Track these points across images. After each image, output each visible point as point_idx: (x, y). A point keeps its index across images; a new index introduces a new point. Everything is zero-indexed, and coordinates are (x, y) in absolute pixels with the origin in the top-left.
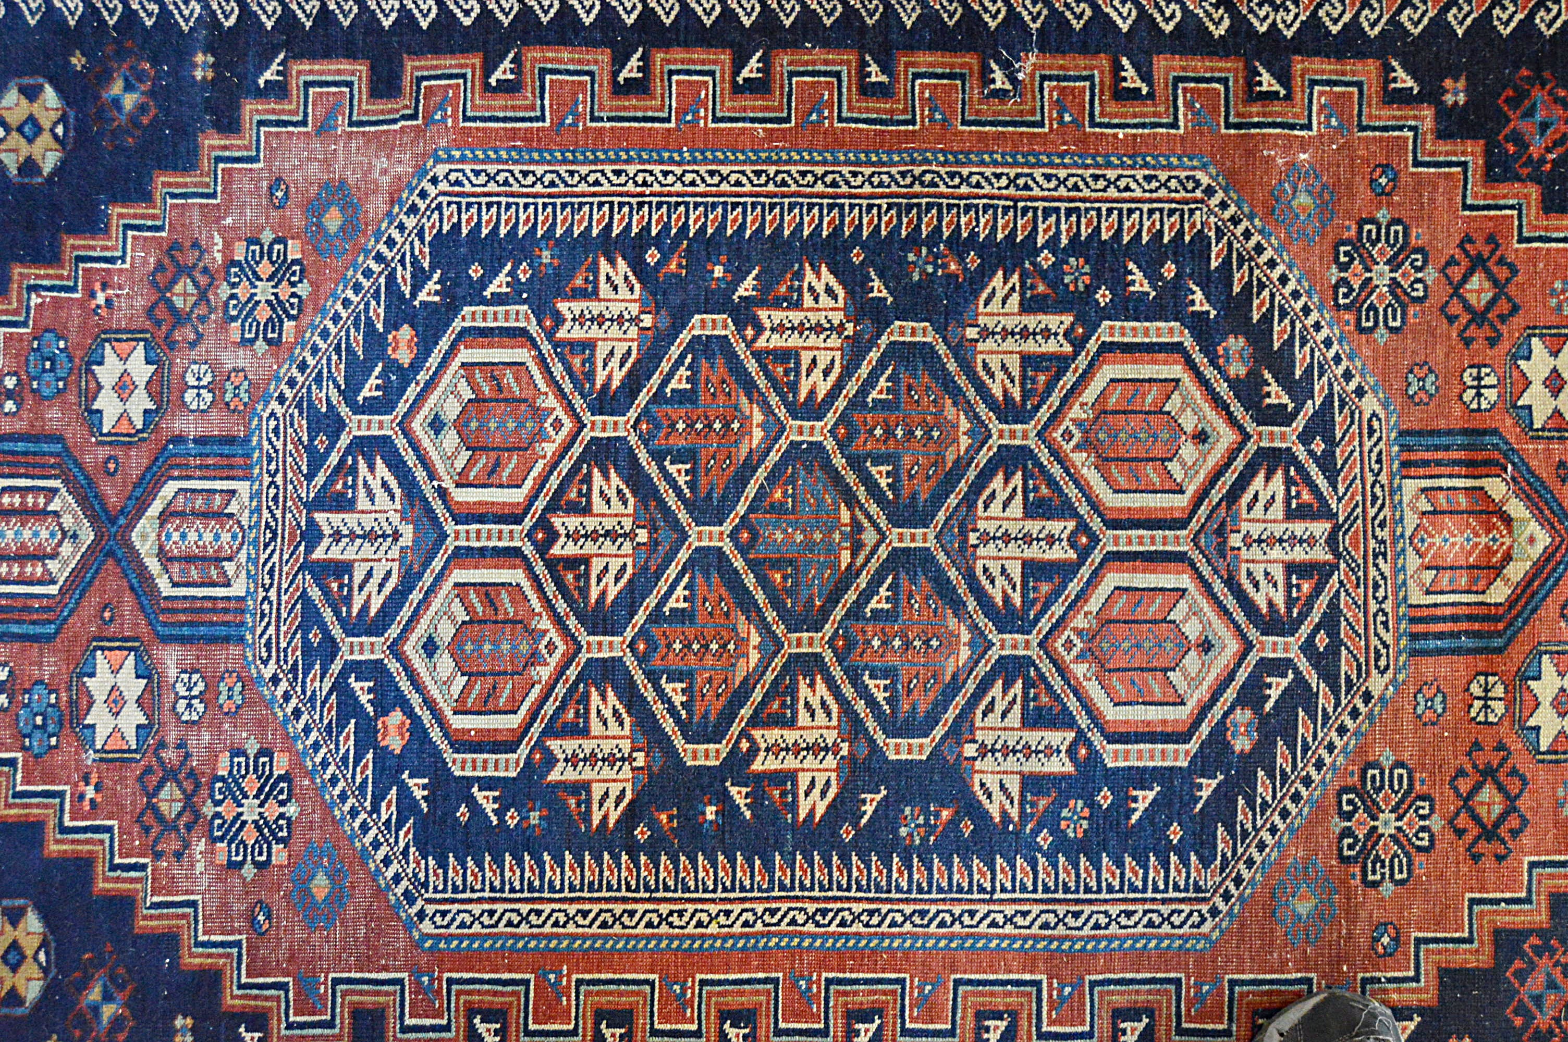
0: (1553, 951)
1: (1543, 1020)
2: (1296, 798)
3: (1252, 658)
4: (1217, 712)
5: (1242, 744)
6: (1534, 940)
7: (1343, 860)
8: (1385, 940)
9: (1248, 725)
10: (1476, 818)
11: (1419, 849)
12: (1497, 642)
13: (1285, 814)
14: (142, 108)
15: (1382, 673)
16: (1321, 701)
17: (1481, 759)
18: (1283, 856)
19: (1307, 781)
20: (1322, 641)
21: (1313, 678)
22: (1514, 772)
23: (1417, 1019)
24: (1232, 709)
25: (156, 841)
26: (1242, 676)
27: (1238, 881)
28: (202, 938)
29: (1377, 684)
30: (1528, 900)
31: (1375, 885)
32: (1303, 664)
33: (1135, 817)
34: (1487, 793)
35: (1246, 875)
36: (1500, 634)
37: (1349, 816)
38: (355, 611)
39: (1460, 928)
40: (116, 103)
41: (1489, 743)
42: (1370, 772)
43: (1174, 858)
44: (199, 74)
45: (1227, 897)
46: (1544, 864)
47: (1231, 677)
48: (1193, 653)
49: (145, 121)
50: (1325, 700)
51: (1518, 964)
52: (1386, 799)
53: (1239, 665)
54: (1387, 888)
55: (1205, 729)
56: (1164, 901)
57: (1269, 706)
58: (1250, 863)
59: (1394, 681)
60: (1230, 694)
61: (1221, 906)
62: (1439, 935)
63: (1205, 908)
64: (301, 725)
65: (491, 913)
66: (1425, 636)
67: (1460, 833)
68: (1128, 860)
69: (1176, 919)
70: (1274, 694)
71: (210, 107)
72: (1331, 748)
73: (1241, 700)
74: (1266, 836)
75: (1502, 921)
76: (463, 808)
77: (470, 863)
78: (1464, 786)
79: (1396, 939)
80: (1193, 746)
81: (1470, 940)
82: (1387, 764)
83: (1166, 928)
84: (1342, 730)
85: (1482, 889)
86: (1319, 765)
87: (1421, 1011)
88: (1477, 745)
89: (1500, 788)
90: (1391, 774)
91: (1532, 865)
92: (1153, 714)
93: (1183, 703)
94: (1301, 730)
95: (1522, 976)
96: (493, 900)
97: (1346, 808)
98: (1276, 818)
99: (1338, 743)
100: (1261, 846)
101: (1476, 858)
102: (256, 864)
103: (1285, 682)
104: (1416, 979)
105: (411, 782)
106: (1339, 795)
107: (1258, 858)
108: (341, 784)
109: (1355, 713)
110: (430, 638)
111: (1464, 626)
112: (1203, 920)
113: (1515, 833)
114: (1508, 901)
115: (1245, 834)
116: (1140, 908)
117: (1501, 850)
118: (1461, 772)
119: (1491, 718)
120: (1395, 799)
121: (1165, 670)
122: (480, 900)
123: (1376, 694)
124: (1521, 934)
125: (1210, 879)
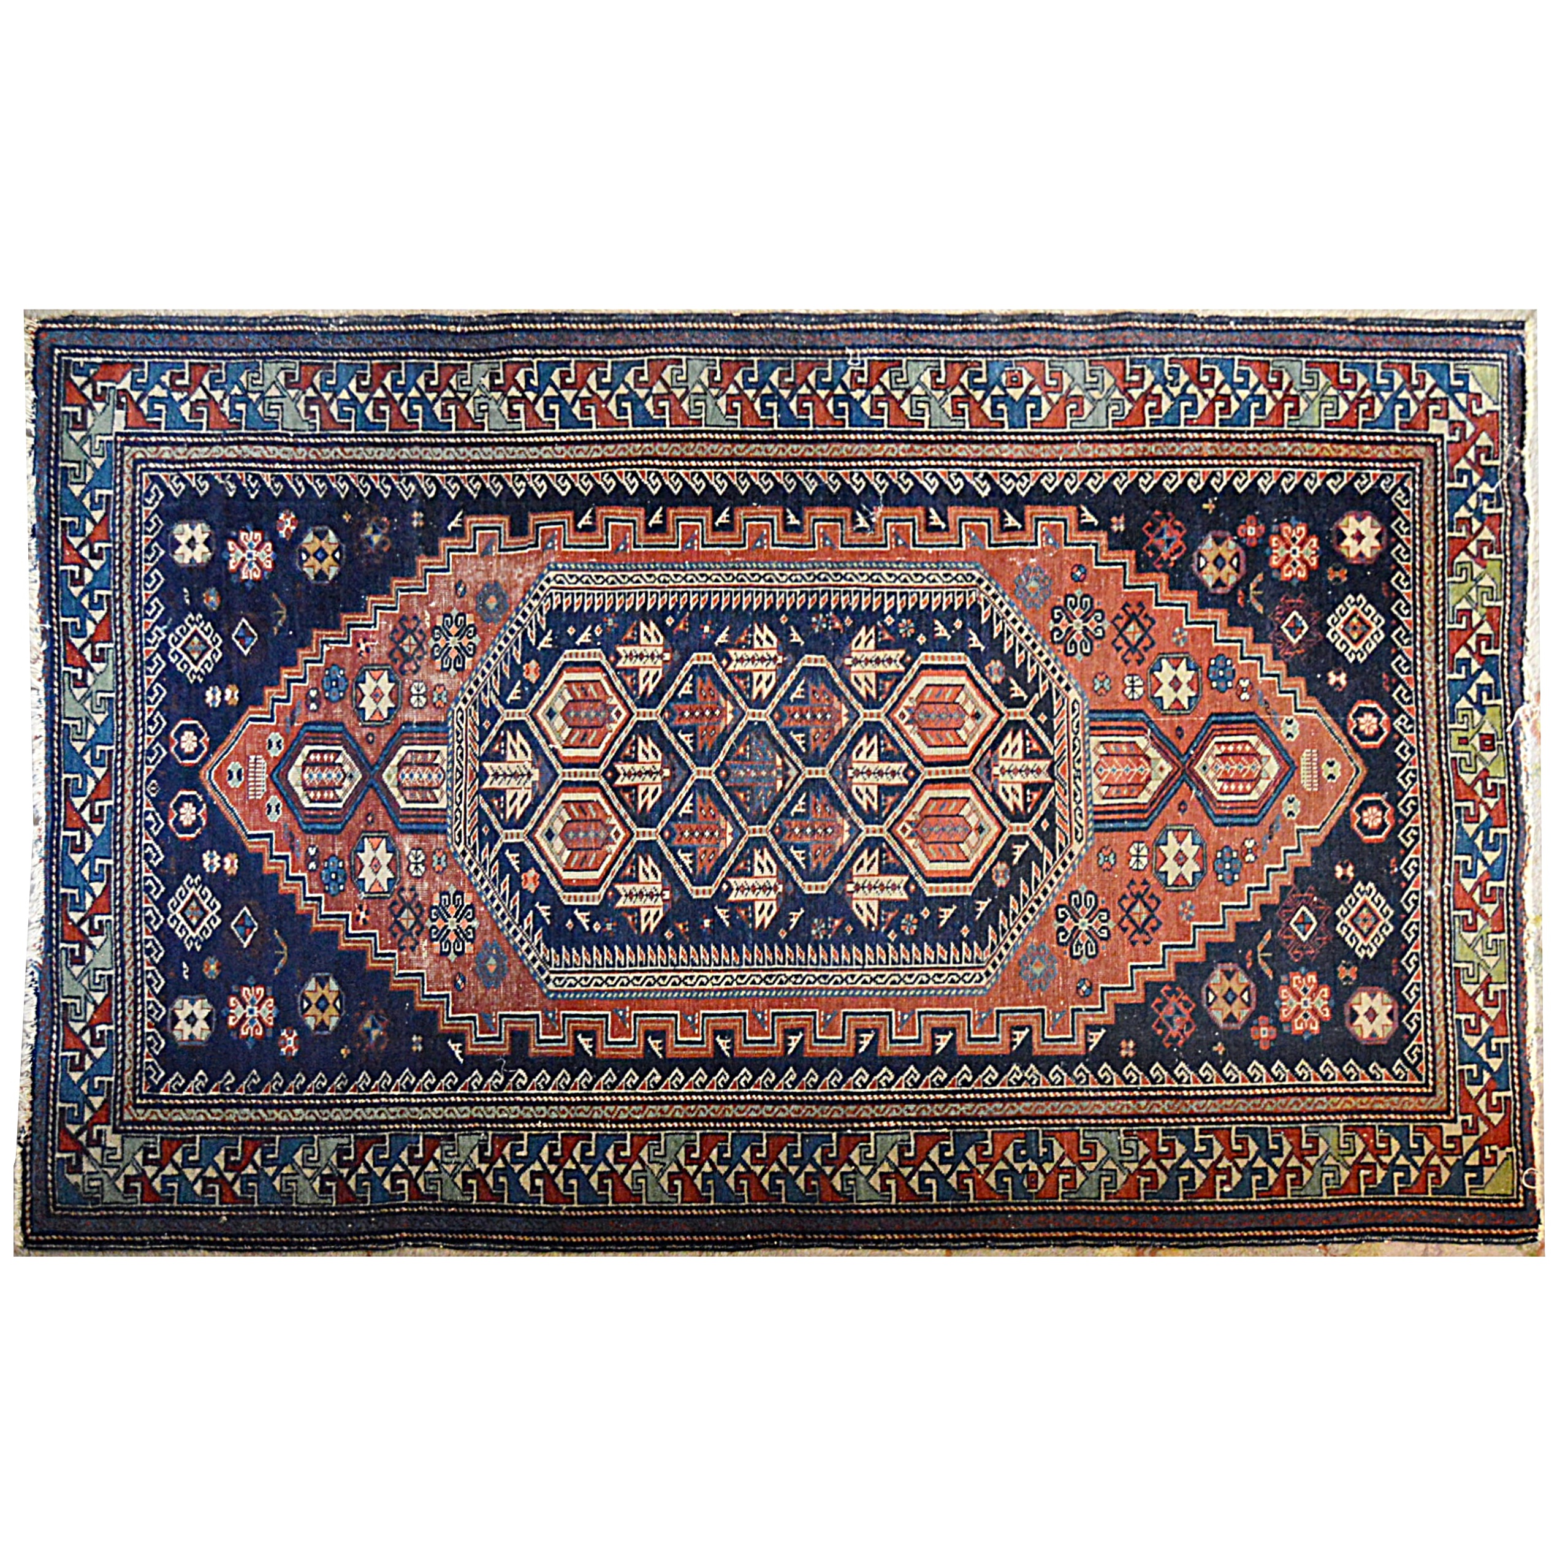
0: (1177, 995)
1: (1174, 1032)
2: (1032, 910)
3: (1006, 835)
4: (987, 865)
5: (1001, 882)
6: (1167, 988)
7: (1059, 944)
8: (1084, 988)
9: (1004, 871)
10: (1132, 921)
11: (1102, 939)
12: (1145, 824)
13: (1025, 919)
14: (383, 543)
15: (1080, 841)
16: (1045, 858)
17: (1135, 889)
18: (1025, 942)
19: (1038, 902)
20: (1045, 825)
21: (1040, 846)
22: (1152, 896)
23: (1103, 1031)
24: (995, 863)
25: (400, 941)
26: (1000, 845)
27: (1001, 956)
28: (426, 993)
29: (1076, 848)
30: (1163, 966)
31: (1078, 957)
32: (1034, 838)
33: (942, 923)
34: (1138, 907)
35: (1005, 953)
36: (1146, 820)
37: (1062, 920)
38: (508, 816)
39: (1126, 982)
40: (369, 540)
41: (1138, 880)
42: (1073, 896)
43: (965, 945)
44: (415, 523)
45: (994, 965)
46: (1172, 946)
47: (994, 845)
48: (973, 834)
49: (385, 549)
50: (1047, 858)
51: (1157, 1000)
52: (1083, 911)
53: (998, 839)
54: (1084, 960)
55: (980, 875)
56: (960, 969)
57: (1015, 861)
58: (1007, 946)
59: (1085, 846)
60: (994, 855)
61: (992, 971)
62: (1114, 986)
63: (982, 972)
64: (479, 878)
65: (586, 979)
66: (1103, 821)
67: (1125, 930)
68: (939, 946)
69: (967, 978)
70: (1018, 854)
71: (421, 541)
72: (1051, 883)
73: (1000, 859)
74: (1015, 931)
75: (1148, 978)
76: (570, 922)
77: (574, 951)
78: (1126, 904)
79: (1090, 988)
80: (974, 883)
81: (1131, 988)
82: (1083, 892)
83: (961, 983)
84: (1057, 873)
85: (1138, 960)
86: (1045, 892)
87: (1105, 1027)
88: (1132, 882)
89: (1145, 905)
90: (1085, 897)
91: (1165, 947)
92: (952, 866)
93: (967, 861)
94: (1034, 874)
95: (1160, 1007)
96: (587, 972)
97: (1061, 916)
98: (1021, 922)
99: (1056, 880)
100: (1013, 937)
101: (1133, 943)
102: (456, 953)
103: (1024, 848)
104: (1102, 1009)
105: (541, 908)
106: (1056, 909)
107: (1011, 943)
108: (502, 910)
109: (1064, 864)
110: (550, 830)
111: (1126, 816)
112: (981, 979)
113: (1154, 929)
114: (1153, 967)
115: (1004, 931)
116: (946, 972)
117: (1147, 938)
118: (1124, 897)
119: (1141, 867)
120: (1088, 911)
121: (958, 843)
122: (580, 972)
123: (1076, 853)
124: (1161, 984)
125: (985, 956)
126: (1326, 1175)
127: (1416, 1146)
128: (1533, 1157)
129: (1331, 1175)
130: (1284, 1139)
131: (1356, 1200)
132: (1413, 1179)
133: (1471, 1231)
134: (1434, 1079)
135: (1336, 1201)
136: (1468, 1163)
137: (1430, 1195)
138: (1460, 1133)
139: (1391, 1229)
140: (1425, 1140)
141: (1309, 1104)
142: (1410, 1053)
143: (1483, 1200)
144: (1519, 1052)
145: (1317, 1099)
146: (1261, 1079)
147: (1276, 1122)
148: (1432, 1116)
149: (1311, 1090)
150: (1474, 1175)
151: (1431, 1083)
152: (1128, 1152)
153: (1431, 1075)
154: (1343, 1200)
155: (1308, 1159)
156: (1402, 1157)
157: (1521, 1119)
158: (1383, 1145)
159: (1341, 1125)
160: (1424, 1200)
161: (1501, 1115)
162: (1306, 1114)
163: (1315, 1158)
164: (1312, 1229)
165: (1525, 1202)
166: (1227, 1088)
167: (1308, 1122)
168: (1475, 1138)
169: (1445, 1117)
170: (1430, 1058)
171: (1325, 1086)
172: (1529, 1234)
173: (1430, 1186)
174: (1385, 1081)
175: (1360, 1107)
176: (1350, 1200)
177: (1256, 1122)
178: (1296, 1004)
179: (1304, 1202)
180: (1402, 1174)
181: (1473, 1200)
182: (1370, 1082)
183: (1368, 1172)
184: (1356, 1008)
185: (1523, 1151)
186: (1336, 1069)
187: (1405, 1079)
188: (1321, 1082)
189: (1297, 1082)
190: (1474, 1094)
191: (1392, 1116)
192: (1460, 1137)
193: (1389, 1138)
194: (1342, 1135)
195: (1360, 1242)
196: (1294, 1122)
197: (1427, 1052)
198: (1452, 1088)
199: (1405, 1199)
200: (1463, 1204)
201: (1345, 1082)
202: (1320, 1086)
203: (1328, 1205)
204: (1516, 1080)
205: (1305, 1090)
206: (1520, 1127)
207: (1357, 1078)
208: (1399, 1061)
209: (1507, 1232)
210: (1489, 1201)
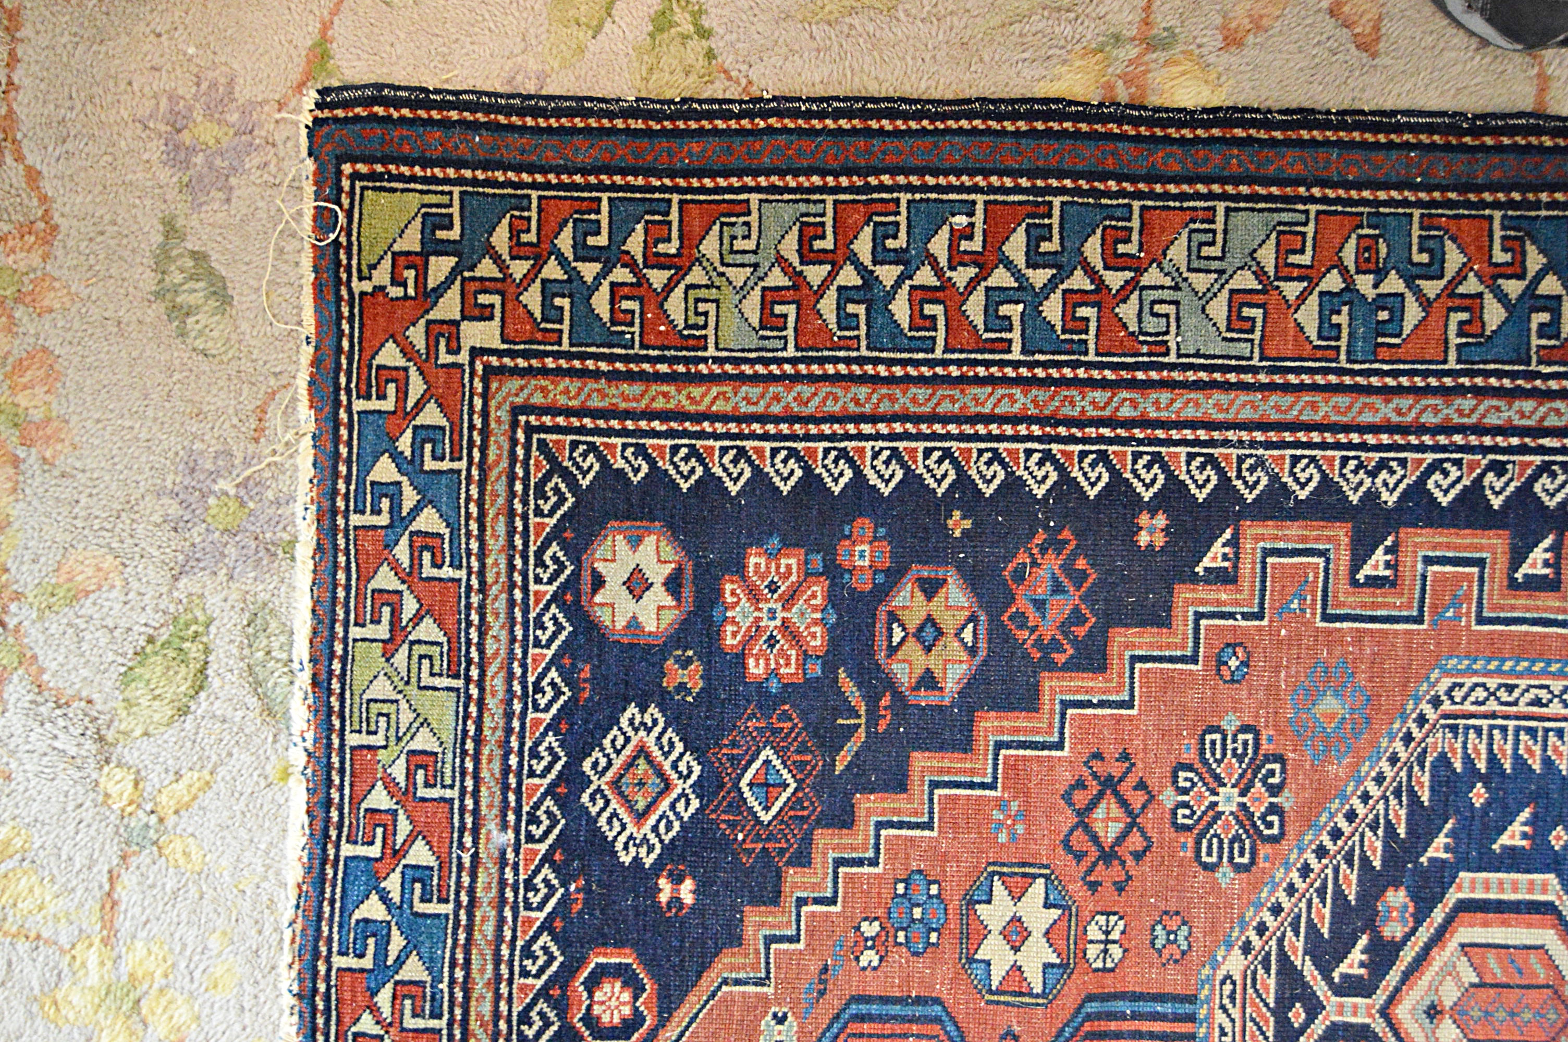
0: (1038, 643)
1: (1051, 564)
2: (1336, 834)
3: (1380, 997)
4: (1424, 934)
5: (1397, 898)
6: (1061, 658)
7: (1280, 759)
8: (1233, 663)
9: (1389, 919)
10: (1123, 803)
11: (1189, 768)
12: (1092, 1007)
13: (1351, 816)
15: (1228, 977)
16: (1300, 945)
17: (1116, 872)
18: (1356, 767)
19: (1321, 852)
20: (1297, 1015)
21: (1309, 971)
22: (1079, 857)
23: (1199, 569)
24: (1407, 937)
26: (1393, 977)
27: (1408, 738)
29: (1235, 963)
30: (1065, 705)
31: (1245, 729)
32: (1321, 989)
33: (1526, 814)
34: (1110, 832)
35: (1398, 746)
36: (1089, 1017)
37: (1273, 809)
39: (1145, 673)
41: (1107, 890)
42: (1245, 860)
43: (1482, 766)
45: (1422, 720)
46: (1044, 746)
47: (1406, 976)
48: (1448, 1003)
50: (1297, 946)
51: (1081, 631)
52: (1226, 829)
53: (1397, 990)
54: (1230, 723)
55: (1438, 915)
56: (1493, 715)
57: (1363, 941)
58: (1394, 759)
59: (1216, 966)
60: (1408, 955)
61: (1428, 709)
62: (1170, 666)
63: (1447, 706)
66: (1177, 1018)
67: (1142, 785)
68: (1537, 767)
69: (1480, 694)
70: (1357, 955)
72: (1291, 890)
73: (1396, 947)
74: (1374, 791)
75: (1098, 682)
78: (1135, 841)
79: (1221, 663)
80: (1453, 896)
81: (1134, 659)
82: (1225, 868)
83: (1492, 683)
84: (1276, 910)
85: (1118, 719)
86: (1305, 870)
87: (1194, 579)
88: (1120, 888)
89: (1095, 838)
90: (1220, 857)
91: (1059, 746)
92: (1498, 934)
93: (1463, 946)
94: (1327, 912)
95: (1077, 618)
97: (1274, 818)
98: (1361, 810)
99: (1282, 896)
100: (1380, 779)
101: (1125, 756)
103: (1343, 968)
104: (1199, 616)
106: (1282, 834)
107: (1385, 765)
109: (1261, 929)
111: (1127, 1026)
112: (1449, 693)
113: (1080, 784)
114: (1089, 704)
115: (1398, 793)
116: (1522, 708)
117: (1097, 765)
118: (1138, 856)
119: (1102, 919)
120: (1217, 828)
121: (1482, 985)
123: (1237, 951)
124: (1078, 665)
125: (1440, 741)
126: (750, 245)
127: (558, 301)
128: (316, 269)
129: (739, 244)
130: (833, 326)
131: (690, 190)
132: (568, 231)
133: (454, 115)
134: (514, 442)
135: (731, 190)
136: (452, 261)
137: (534, 194)
138: (465, 325)
139: (619, 123)
140: (538, 315)
141: (777, 398)
142: (562, 500)
143: (425, 180)
144: (335, 492)
145: (760, 408)
146: (875, 456)
147: (848, 361)
148: (522, 363)
149: (771, 428)
150: (441, 234)
151: (521, 435)
152: (1158, 308)
153: (520, 451)
154: (717, 190)
155: (785, 282)
156: (589, 279)
157: (339, 350)
158: (626, 305)
159: (711, 352)
160: (548, 186)
161: (379, 360)
162: (784, 377)
163: (770, 282)
164: (785, 130)
165: (339, 173)
166: (948, 437)
167: (779, 361)
168: (432, 316)
169: (494, 361)
170: (519, 487)
171: (740, 436)
172: (332, 106)
173: (534, 215)
174: (619, 441)
175: (671, 389)
176: (703, 190)
177: (890, 363)
178: (793, 615)
179: (799, 189)
180: (591, 241)
181: (447, 181)
182: (649, 442)
183: (662, 248)
184: (669, 601)
185: (339, 281)
186: (718, 471)
187: (574, 445)
188: (748, 444)
189: (800, 445)
190: (431, 406)
191: (604, 366)
192: (464, 318)
193: (614, 322)
194: (710, 331)
195: (684, 101)
196: (809, 361)
197: (525, 503)
198: (478, 422)
199: (590, 187)
200: (468, 174)
201: (699, 443)
202: (753, 436)
203: (749, 181)
204: (344, 432)
205: (784, 428)
206: (341, 333)
207: (675, 449)
208: (585, 483)
209: (379, 110)
210: (413, 179)
